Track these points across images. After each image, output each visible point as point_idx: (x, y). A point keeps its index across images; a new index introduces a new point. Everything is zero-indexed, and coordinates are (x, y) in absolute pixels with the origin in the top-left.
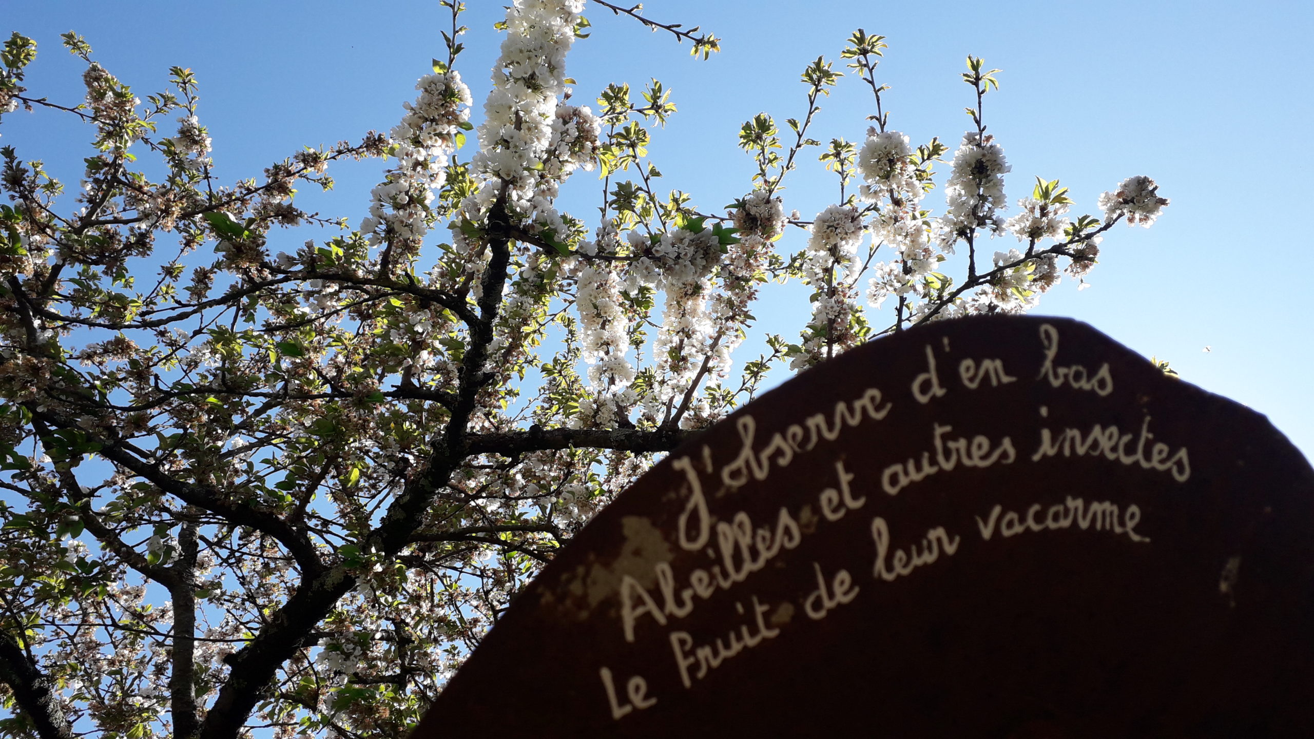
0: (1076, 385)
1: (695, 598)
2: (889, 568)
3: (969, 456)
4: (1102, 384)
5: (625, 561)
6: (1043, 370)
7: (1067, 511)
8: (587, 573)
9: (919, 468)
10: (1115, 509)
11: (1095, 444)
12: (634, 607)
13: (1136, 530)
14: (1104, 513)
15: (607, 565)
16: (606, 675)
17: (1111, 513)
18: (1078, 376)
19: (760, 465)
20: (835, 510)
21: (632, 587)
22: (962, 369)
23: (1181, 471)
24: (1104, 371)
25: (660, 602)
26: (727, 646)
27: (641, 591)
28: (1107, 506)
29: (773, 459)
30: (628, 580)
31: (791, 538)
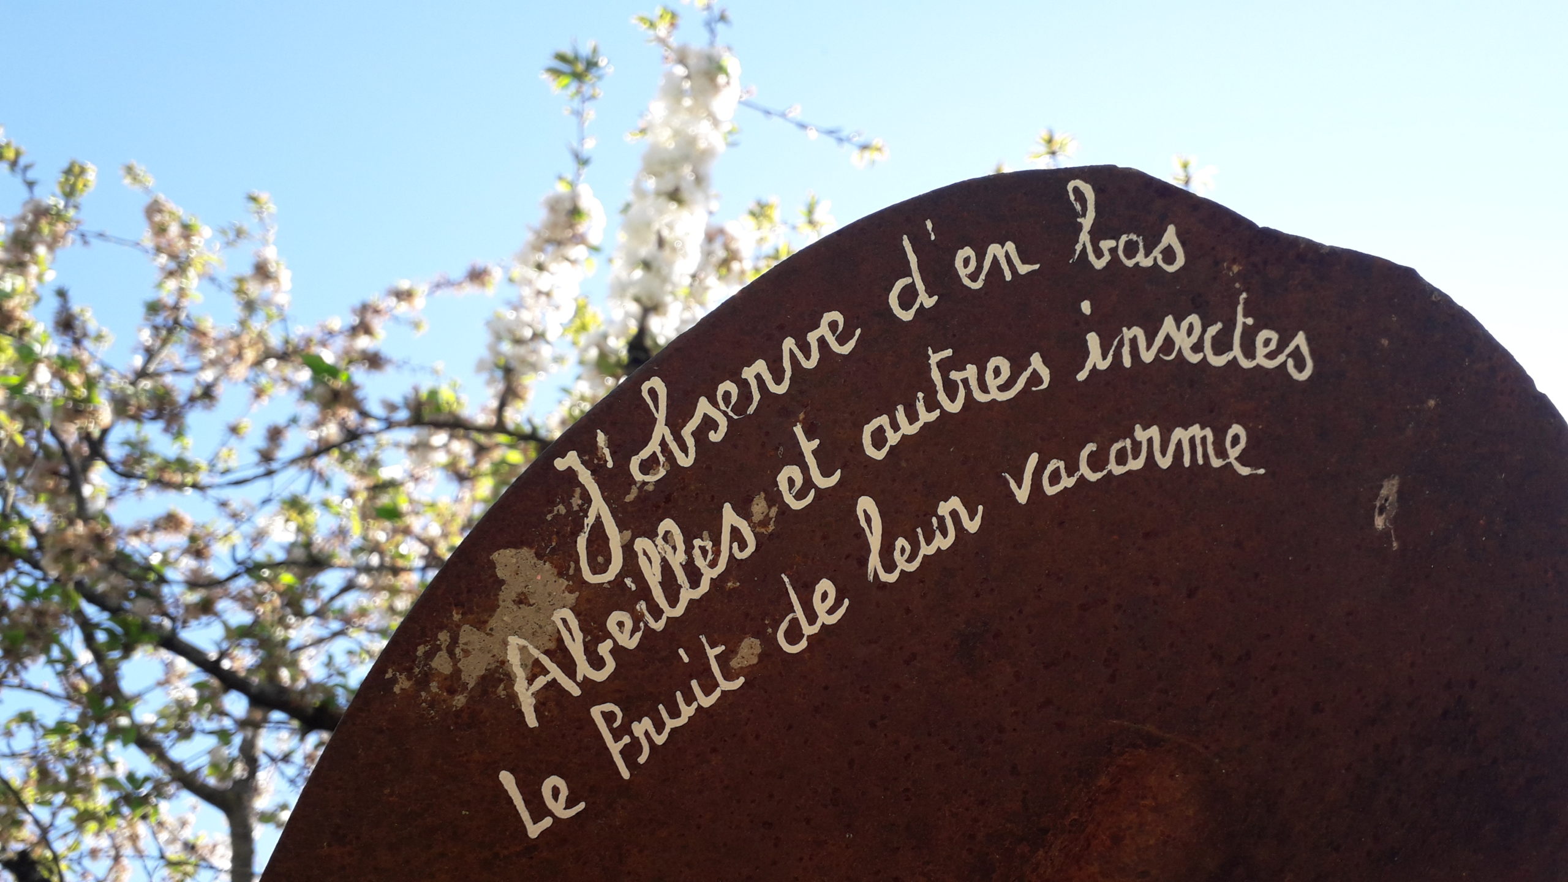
0: (1130, 263)
1: (618, 651)
2: (889, 567)
3: (984, 388)
4: (1169, 255)
5: (505, 615)
6: (1079, 248)
7: (1137, 446)
8: (454, 640)
9: (912, 417)
10: (1208, 433)
11: (1169, 342)
12: (531, 680)
13: (1242, 459)
14: (1192, 440)
15: (480, 625)
16: (507, 779)
17: (1204, 439)
18: (1131, 250)
19: (684, 449)
20: (799, 496)
21: (523, 649)
22: (959, 263)
23: (1300, 366)
24: (1170, 237)
25: (569, 667)
26: (675, 713)
27: (536, 653)
28: (1195, 430)
29: (700, 435)
30: (515, 641)
31: (743, 546)
